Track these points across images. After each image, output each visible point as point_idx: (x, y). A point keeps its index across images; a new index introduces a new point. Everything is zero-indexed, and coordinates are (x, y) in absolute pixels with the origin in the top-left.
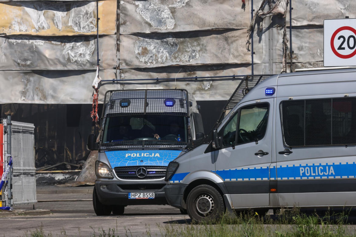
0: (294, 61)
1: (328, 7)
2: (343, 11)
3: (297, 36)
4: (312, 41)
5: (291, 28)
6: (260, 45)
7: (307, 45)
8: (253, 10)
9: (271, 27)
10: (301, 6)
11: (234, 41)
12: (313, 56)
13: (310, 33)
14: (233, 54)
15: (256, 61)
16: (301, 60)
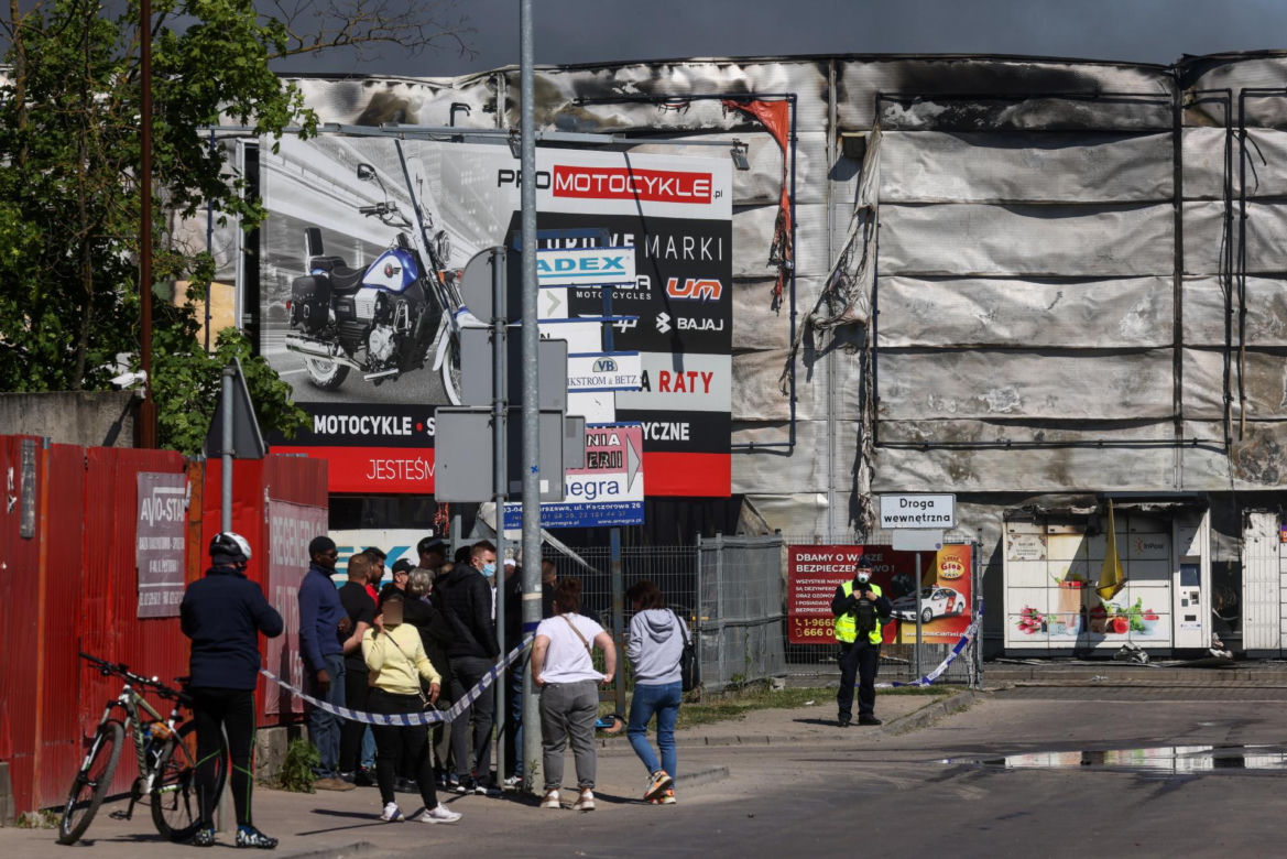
0: (881, 417)
1: (953, 311)
2: (985, 321)
3: (887, 367)
4: (918, 378)
5: (876, 350)
6: (809, 385)
7: (907, 385)
8: (793, 313)
9: (832, 347)
10: (897, 307)
11: (752, 374)
12: (919, 407)
13: (913, 361)
14: (750, 400)
15: (800, 415)
16: (895, 415)
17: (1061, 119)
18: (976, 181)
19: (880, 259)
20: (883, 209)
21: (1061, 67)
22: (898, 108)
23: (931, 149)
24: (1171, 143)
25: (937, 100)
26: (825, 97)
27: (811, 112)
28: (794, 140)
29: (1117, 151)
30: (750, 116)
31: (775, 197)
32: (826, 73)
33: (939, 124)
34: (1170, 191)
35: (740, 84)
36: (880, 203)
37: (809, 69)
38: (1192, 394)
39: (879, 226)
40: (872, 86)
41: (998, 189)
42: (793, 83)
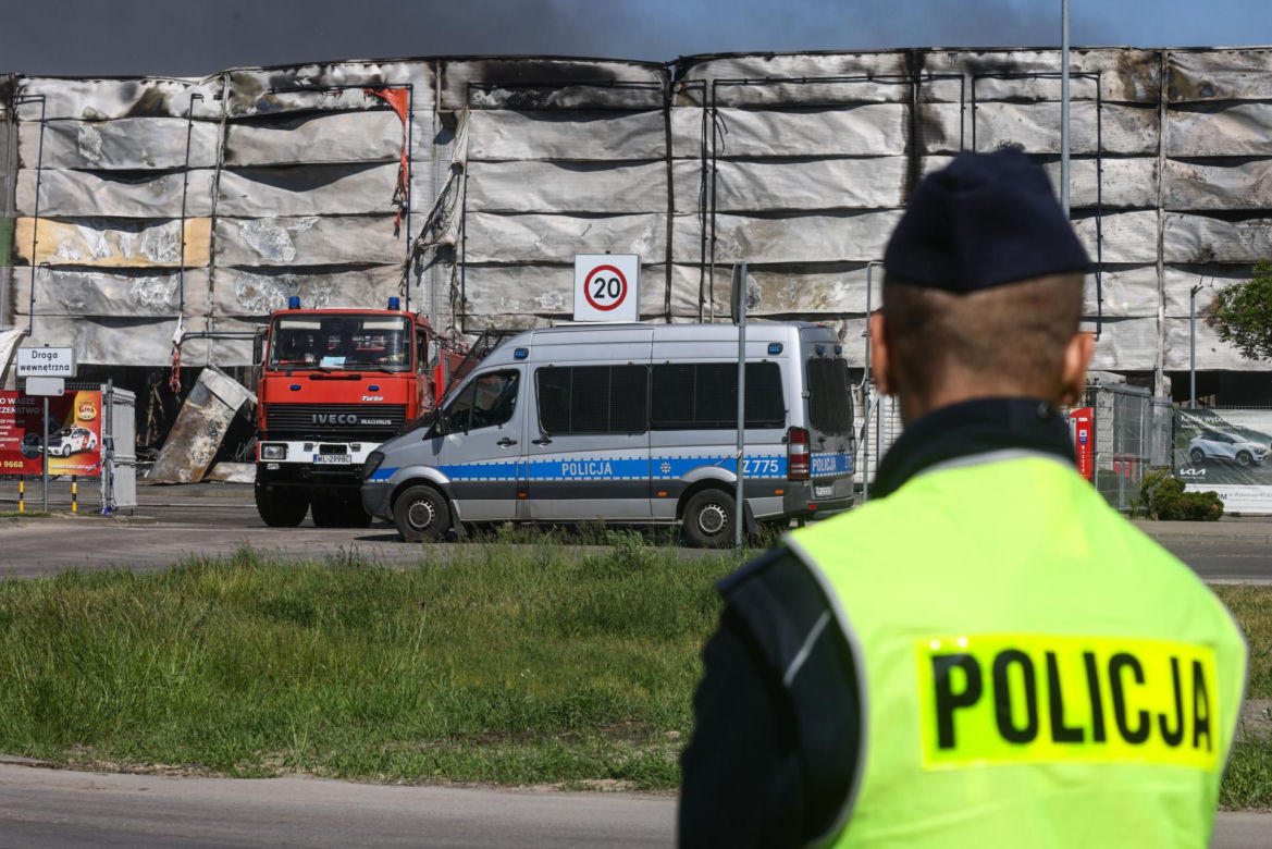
0: (467, 312)
1: (517, 237)
2: (538, 244)
3: (472, 277)
4: (494, 285)
5: (464, 265)
6: (419, 289)
7: (486, 290)
8: (409, 238)
9: (434, 262)
10: (479, 234)
11: (382, 281)
12: (495, 306)
13: (491, 272)
14: (378, 300)
16: (477, 311)
17: (588, 100)
18: (535, 145)
19: (467, 200)
20: (470, 165)
21: (591, 64)
22: (481, 93)
23: (505, 123)
24: (663, 117)
25: (508, 88)
26: (433, 86)
27: (423, 97)
28: (411, 117)
29: (628, 123)
30: (382, 99)
31: (398, 157)
32: (435, 70)
33: (509, 105)
34: (664, 152)
35: (377, 78)
36: (468, 160)
37: (423, 66)
38: (678, 298)
39: (467, 177)
40: (465, 78)
41: (549, 151)
42: (413, 76)
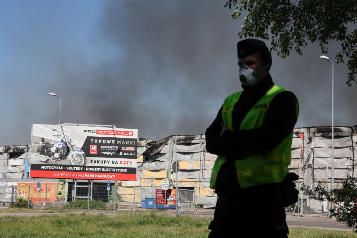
0: (314, 178)
1: (323, 163)
2: (327, 164)
3: (315, 171)
4: (320, 172)
5: (314, 168)
6: (305, 173)
7: (318, 173)
8: (303, 163)
9: (308, 168)
10: (317, 162)
11: (299, 171)
12: (320, 177)
13: (319, 170)
15: (304, 177)
16: (316, 178)
17: (336, 135)
18: (327, 144)
19: (314, 155)
20: (315, 148)
21: (337, 127)
22: (317, 134)
23: (322, 140)
24: (351, 138)
25: (321, 133)
26: (308, 133)
27: (306, 135)
28: (304, 139)
29: (344, 139)
30: (298, 136)
31: (301, 147)
32: (308, 130)
33: (322, 136)
34: (352, 145)
35: (297, 131)
36: (314, 147)
37: (306, 129)
38: (355, 175)
39: (314, 151)
40: (314, 131)
41: (329, 145)
42: (304, 131)
